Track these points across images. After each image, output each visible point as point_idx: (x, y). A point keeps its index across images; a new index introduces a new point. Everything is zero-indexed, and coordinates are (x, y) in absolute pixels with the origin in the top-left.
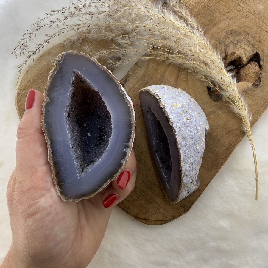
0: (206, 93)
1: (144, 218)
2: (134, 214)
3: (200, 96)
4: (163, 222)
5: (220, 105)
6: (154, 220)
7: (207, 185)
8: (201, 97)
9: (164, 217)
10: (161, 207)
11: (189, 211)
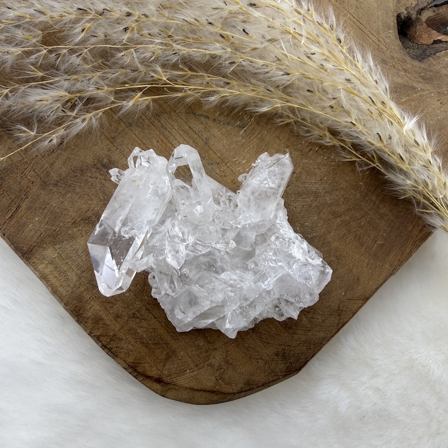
0: (392, 33)
1: (156, 376)
2: (130, 360)
3: (374, 38)
4: (215, 398)
5: (431, 71)
6: (187, 388)
7: (367, 299)
8: (376, 41)
9: (220, 381)
10: (215, 349)
11: (301, 372)
